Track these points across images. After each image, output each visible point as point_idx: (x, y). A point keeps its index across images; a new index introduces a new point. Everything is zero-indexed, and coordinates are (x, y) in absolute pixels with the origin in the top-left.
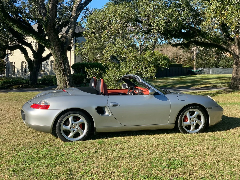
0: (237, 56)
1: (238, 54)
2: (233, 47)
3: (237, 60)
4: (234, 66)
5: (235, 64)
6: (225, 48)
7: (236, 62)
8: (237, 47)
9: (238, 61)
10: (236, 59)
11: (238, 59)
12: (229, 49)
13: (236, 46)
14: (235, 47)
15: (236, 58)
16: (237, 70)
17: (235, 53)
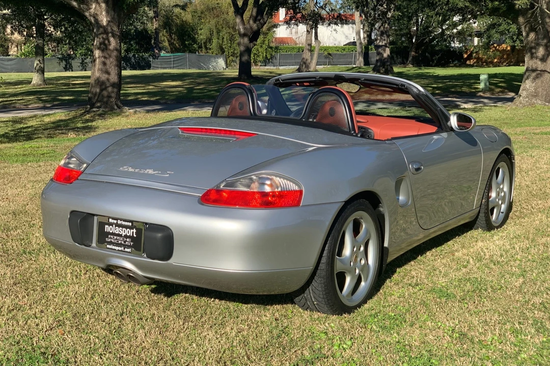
0: (104, 27)
1: (105, 24)
2: (94, 6)
3: (103, 38)
4: (97, 53)
5: (99, 48)
6: (73, 8)
7: (101, 44)
8: (103, 5)
9: (107, 42)
10: (101, 36)
11: (104, 36)
12: (84, 11)
13: (99, 4)
14: (98, 6)
15: (100, 34)
16: (104, 64)
17: (97, 21)
